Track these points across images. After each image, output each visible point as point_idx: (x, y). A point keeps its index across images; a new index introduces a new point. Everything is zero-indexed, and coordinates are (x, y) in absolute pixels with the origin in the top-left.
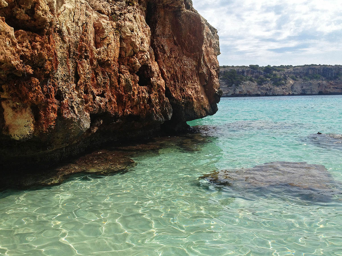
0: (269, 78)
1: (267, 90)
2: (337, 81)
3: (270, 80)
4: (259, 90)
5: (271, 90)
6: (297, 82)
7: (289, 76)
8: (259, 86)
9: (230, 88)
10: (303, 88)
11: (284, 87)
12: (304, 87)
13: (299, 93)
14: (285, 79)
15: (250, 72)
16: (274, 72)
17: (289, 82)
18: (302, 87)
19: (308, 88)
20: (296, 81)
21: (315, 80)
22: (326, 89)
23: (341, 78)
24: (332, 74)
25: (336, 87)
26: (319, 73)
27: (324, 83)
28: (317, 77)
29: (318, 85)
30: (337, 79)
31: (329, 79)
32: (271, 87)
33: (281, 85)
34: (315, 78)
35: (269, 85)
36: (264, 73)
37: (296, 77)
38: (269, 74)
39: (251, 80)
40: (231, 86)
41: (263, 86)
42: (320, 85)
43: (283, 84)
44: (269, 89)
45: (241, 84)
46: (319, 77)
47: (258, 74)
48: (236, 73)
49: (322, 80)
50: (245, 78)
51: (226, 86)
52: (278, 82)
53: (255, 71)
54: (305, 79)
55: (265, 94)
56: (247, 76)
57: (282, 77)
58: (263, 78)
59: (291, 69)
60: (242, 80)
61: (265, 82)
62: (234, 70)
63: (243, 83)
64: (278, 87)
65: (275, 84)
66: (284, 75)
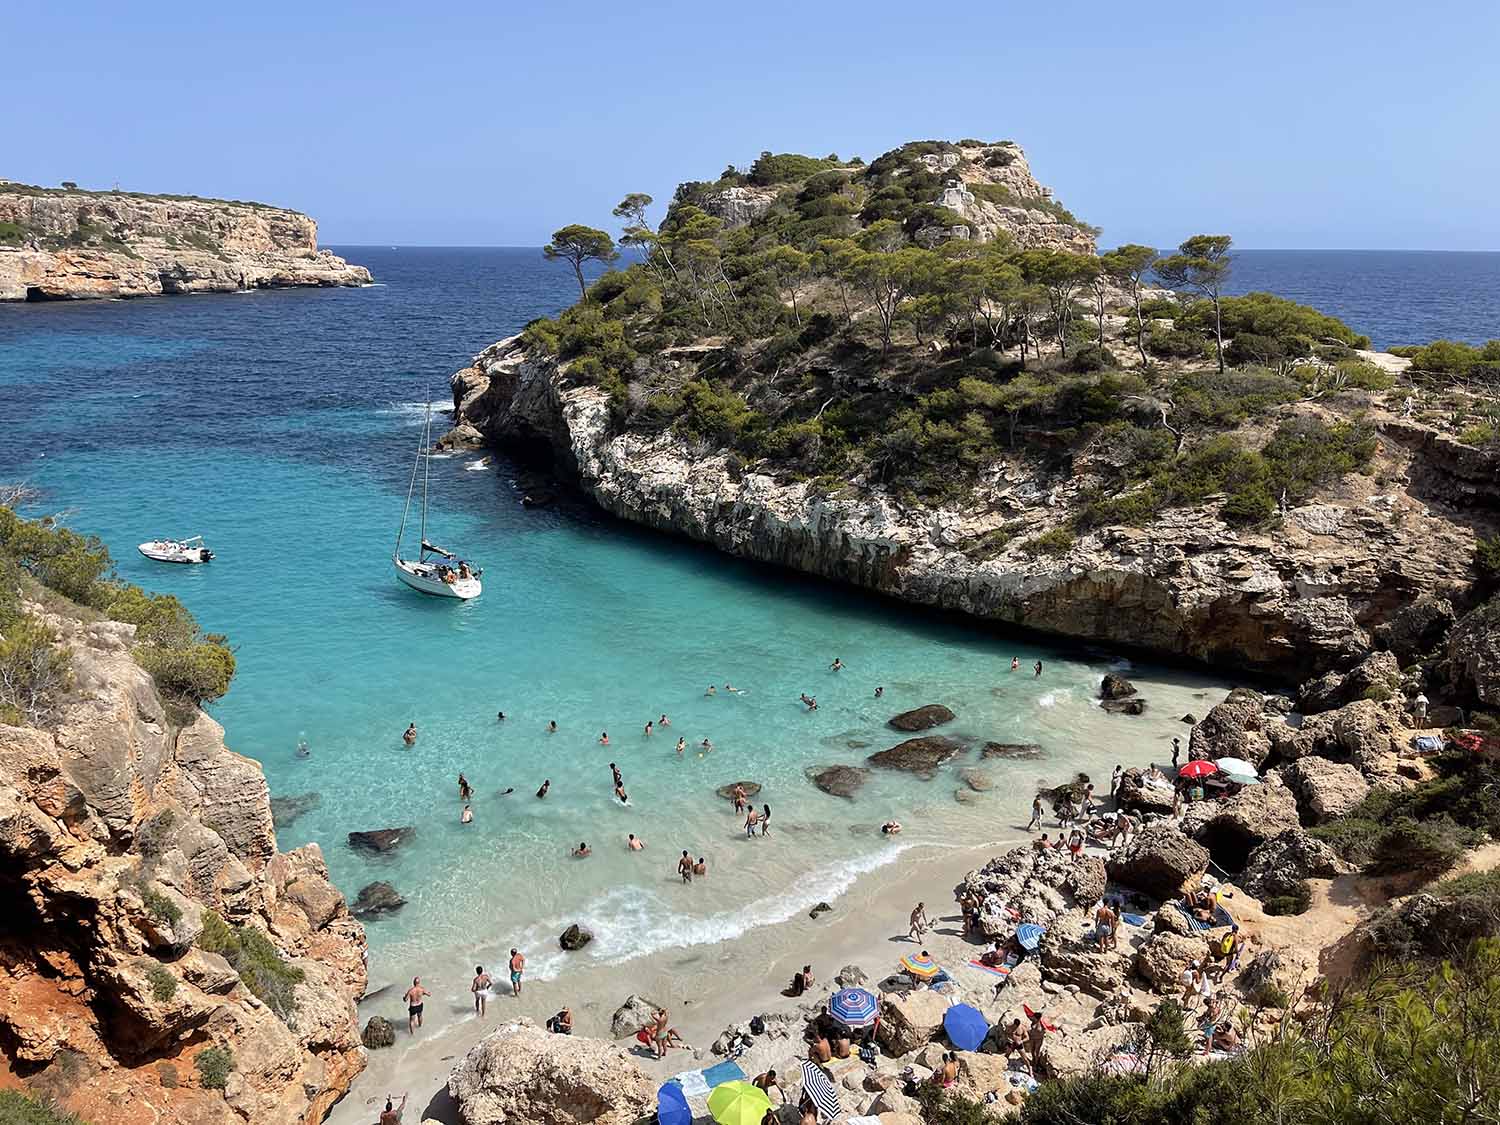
21: (7, 248)
22: (52, 280)
23: (96, 239)
24: (62, 227)
25: (84, 270)
26: (17, 222)
27: (43, 257)
28: (11, 235)
29: (21, 265)
30: (85, 244)
31: (55, 243)
34: (3, 238)
42: (26, 265)
46: (20, 237)
49: (32, 246)
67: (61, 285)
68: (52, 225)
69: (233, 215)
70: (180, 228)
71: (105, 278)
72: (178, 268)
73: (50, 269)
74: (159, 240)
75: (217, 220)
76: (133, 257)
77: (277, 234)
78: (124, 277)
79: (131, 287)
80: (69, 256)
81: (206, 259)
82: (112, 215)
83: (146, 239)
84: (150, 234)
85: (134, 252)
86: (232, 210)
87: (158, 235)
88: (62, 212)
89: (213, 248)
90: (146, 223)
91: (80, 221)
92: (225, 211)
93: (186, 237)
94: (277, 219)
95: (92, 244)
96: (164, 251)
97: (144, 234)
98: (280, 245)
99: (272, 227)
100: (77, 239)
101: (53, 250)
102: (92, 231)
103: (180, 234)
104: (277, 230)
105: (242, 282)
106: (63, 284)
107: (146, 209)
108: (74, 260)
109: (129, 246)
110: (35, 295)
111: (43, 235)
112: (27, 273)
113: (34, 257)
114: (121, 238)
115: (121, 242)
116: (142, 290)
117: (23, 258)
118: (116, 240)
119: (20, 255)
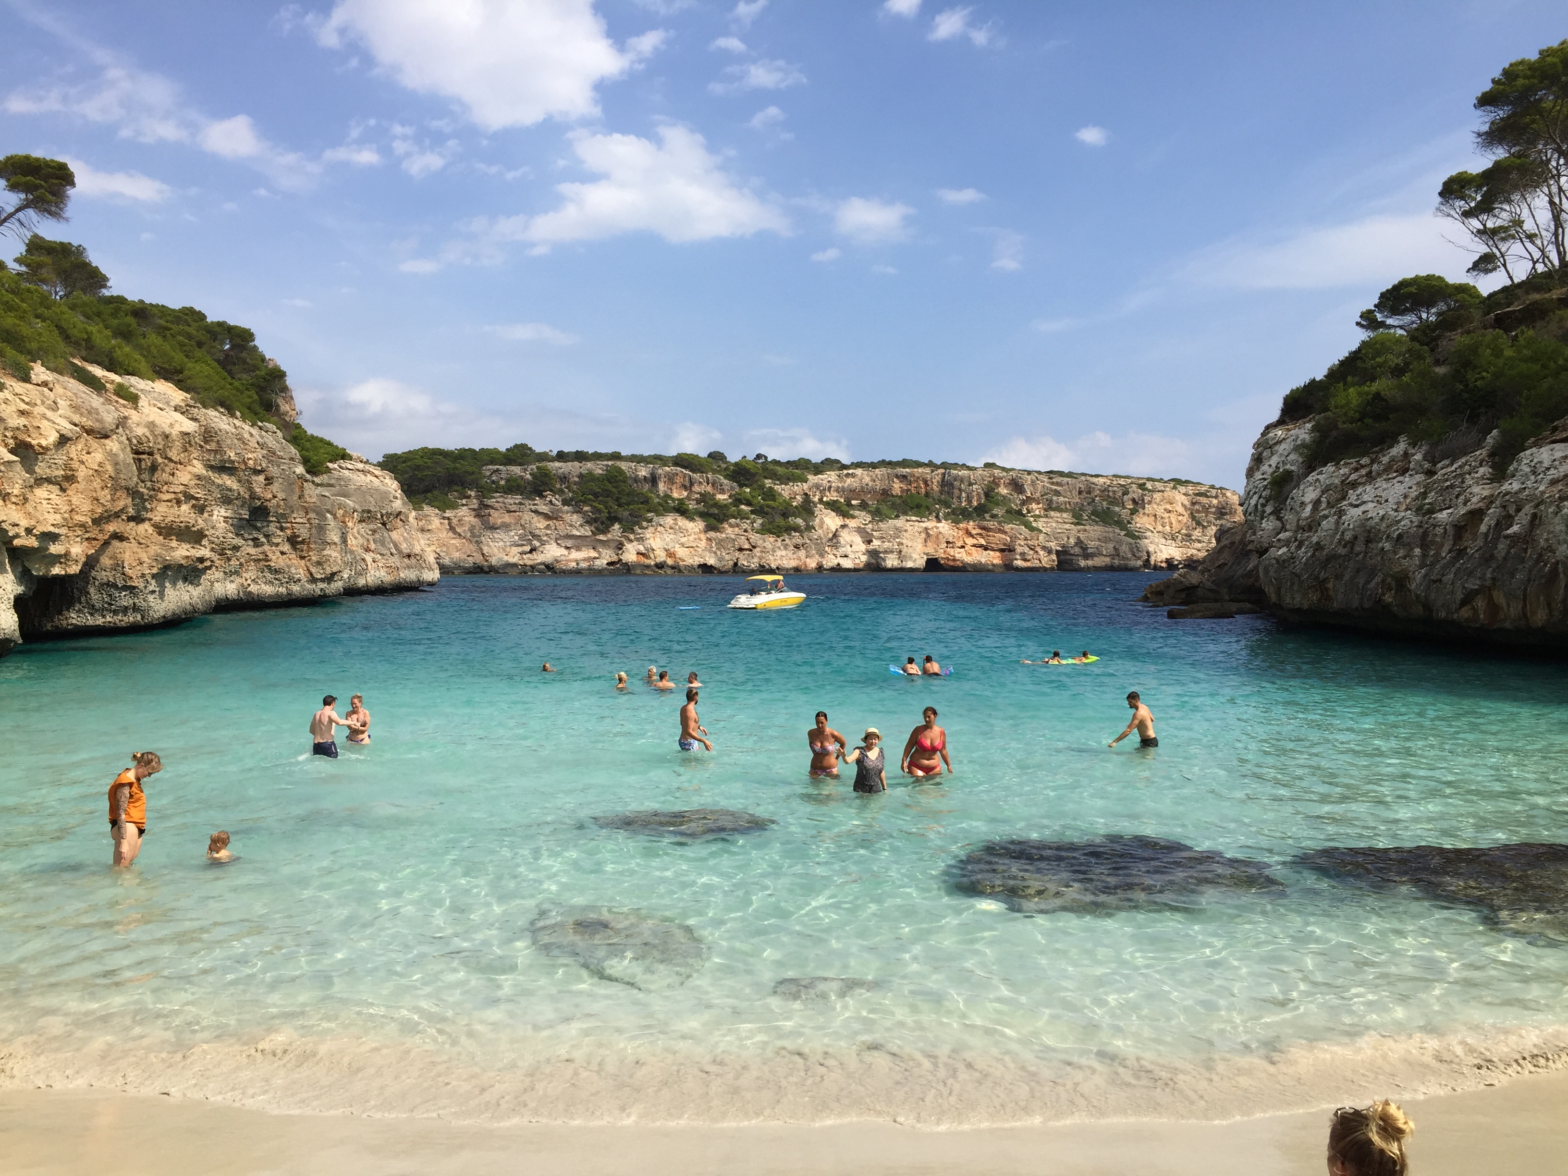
0: (748, 504)
1: (741, 550)
2: (985, 523)
4: (710, 551)
5: (755, 551)
6: (852, 523)
7: (821, 500)
8: (712, 534)
9: (602, 537)
10: (871, 547)
11: (800, 541)
12: (876, 543)
13: (857, 561)
14: (807, 508)
15: (679, 480)
16: (768, 483)
17: (822, 522)
18: (869, 542)
19: (887, 545)
20: (847, 521)
21: (914, 518)
22: (951, 551)
23: (999, 511)
24: (969, 499)
25: (983, 542)
26: (927, 495)
27: (945, 527)
28: (918, 506)
29: (923, 535)
30: (987, 516)
31: (958, 515)
32: (755, 538)
33: (789, 535)
34: (912, 508)
35: (746, 531)
36: (732, 488)
37: (849, 505)
38: (748, 490)
39: (681, 510)
40: (605, 532)
41: (724, 535)
42: (928, 535)
43: (796, 529)
44: (747, 546)
45: (645, 524)
46: (928, 508)
47: (709, 489)
48: (624, 482)
49: (937, 517)
50: (659, 504)
51: (587, 531)
52: (780, 521)
53: (696, 476)
54: (878, 515)
55: (731, 563)
56: (667, 496)
57: (795, 504)
58: (726, 505)
59: (830, 477)
60: (649, 511)
61: (732, 521)
62: (620, 471)
63: (650, 521)
64: (779, 540)
65: (769, 529)
66: (806, 494)
67: (958, 556)
68: (959, 498)
69: (1149, 491)
70: (1089, 504)
71: (1002, 550)
72: (1079, 542)
73: (951, 540)
74: (1065, 515)
75: (1130, 496)
76: (1032, 529)
77: (1198, 511)
78: (1019, 550)
79: (1025, 560)
80: (970, 528)
81: (1111, 535)
82: (1020, 489)
83: (1052, 513)
84: (1058, 509)
85: (1034, 524)
86: (1149, 485)
87: (1066, 511)
88: (971, 484)
89: (1121, 524)
90: (1055, 498)
91: (987, 495)
92: (1142, 486)
93: (1094, 513)
94: (1200, 494)
95: (994, 516)
96: (1067, 526)
97: (1051, 508)
98: (1199, 523)
99: (1193, 504)
100: (980, 511)
101: (956, 522)
102: (997, 504)
103: (1090, 509)
104: (1197, 507)
105: (1148, 561)
106: (962, 556)
107: (1057, 484)
108: (974, 532)
110: (933, 564)
111: (949, 507)
112: (929, 544)
113: (937, 528)
114: (1025, 512)
115: (1024, 516)
116: (1036, 564)
117: (926, 529)
118: (1019, 513)
119: (924, 525)
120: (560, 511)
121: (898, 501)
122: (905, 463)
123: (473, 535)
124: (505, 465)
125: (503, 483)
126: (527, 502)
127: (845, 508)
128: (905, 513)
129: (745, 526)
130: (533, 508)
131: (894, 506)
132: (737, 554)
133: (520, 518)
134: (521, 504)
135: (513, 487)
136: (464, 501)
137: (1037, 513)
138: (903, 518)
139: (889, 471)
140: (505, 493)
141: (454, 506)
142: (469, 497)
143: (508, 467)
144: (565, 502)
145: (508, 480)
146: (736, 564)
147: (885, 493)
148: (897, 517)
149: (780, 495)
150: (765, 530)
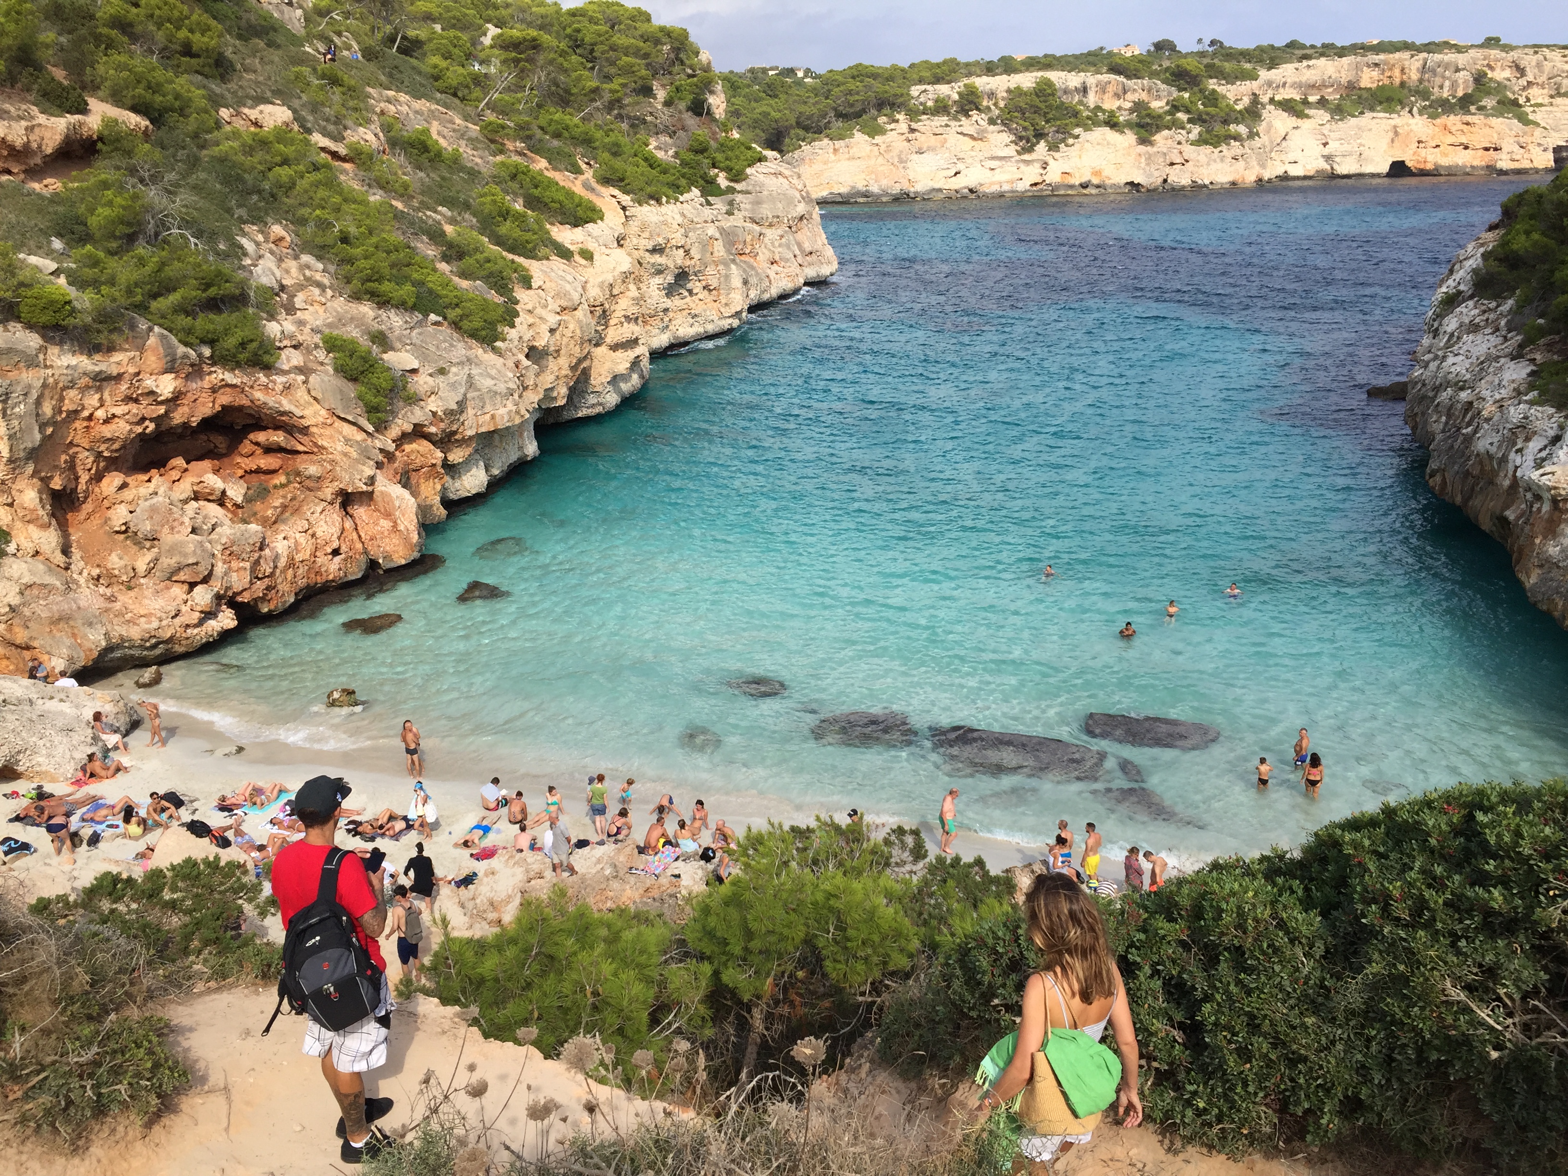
0: (1188, 111)
1: (1172, 164)
2: (1469, 117)
3: (1190, 121)
4: (1139, 168)
5: (1188, 165)
6: (1307, 124)
7: (1272, 100)
8: (1142, 148)
9: (1026, 157)
10: (1326, 151)
11: (1239, 151)
12: (1333, 146)
13: (1309, 167)
14: (1253, 113)
15: (1111, 89)
16: (1212, 84)
17: (1270, 126)
18: (1325, 144)
19: (1346, 147)
20: (1300, 122)
21: (1382, 115)
22: (1423, 152)
23: (1489, 102)
24: (1454, 85)
25: (1464, 140)
26: (1403, 84)
27: (1419, 124)
28: (1389, 100)
29: (1391, 134)
30: (1473, 108)
31: (1437, 109)
32: (1190, 151)
33: (1228, 144)
34: (1381, 103)
35: (1179, 143)
36: (1170, 94)
37: (1305, 102)
38: (1186, 95)
39: (1112, 124)
40: (1030, 150)
41: (1155, 149)
42: (1396, 133)
43: (1237, 137)
44: (1178, 160)
45: (1070, 141)
46: (1401, 102)
47: (1144, 96)
48: (1053, 95)
49: (1410, 112)
50: (1088, 118)
51: (1012, 150)
52: (1218, 129)
53: (1130, 83)
54: (1339, 111)
55: (1160, 180)
56: (1098, 108)
57: (1238, 108)
58: (1160, 116)
59: (1287, 72)
60: (1078, 125)
61: (1166, 133)
62: (1049, 83)
63: (1077, 137)
64: (1217, 151)
65: (1205, 140)
66: (1254, 94)
67: (1430, 158)
68: (1441, 87)
71: (1487, 149)
73: (1424, 138)
76: (1528, 123)
78: (1506, 148)
79: (1513, 161)
80: (1449, 124)
82: (1521, 71)
83: (1559, 100)
85: (1531, 117)
88: (1457, 70)
90: (1565, 81)
91: (1477, 82)
95: (1481, 108)
97: (1559, 94)
100: (1465, 103)
101: (1433, 117)
102: (1488, 93)
106: (1434, 157)
108: (1453, 129)
109: (1529, 110)
110: (1398, 169)
111: (1428, 99)
112: (1396, 144)
113: (1408, 125)
114: (1521, 101)
115: (1520, 106)
116: (1526, 164)
117: (1395, 127)
118: (1515, 103)
119: (1392, 122)
120: (985, 131)
121: (1365, 95)
122: (1379, 48)
123: (901, 161)
124: (933, 83)
125: (930, 104)
126: (953, 123)
127: (1300, 107)
128: (1372, 109)
129: (1179, 138)
130: (959, 130)
131: (1360, 101)
132: (1168, 169)
133: (945, 140)
134: (947, 126)
135: (941, 108)
136: (893, 126)
137: (1540, 101)
138: (1368, 115)
139: (1359, 58)
140: (933, 114)
141: (882, 131)
142: (897, 121)
143: (937, 87)
144: (992, 122)
145: (937, 101)
146: (1165, 181)
147: (1351, 87)
148: (1362, 113)
149: (1224, 97)
150: (1201, 141)
